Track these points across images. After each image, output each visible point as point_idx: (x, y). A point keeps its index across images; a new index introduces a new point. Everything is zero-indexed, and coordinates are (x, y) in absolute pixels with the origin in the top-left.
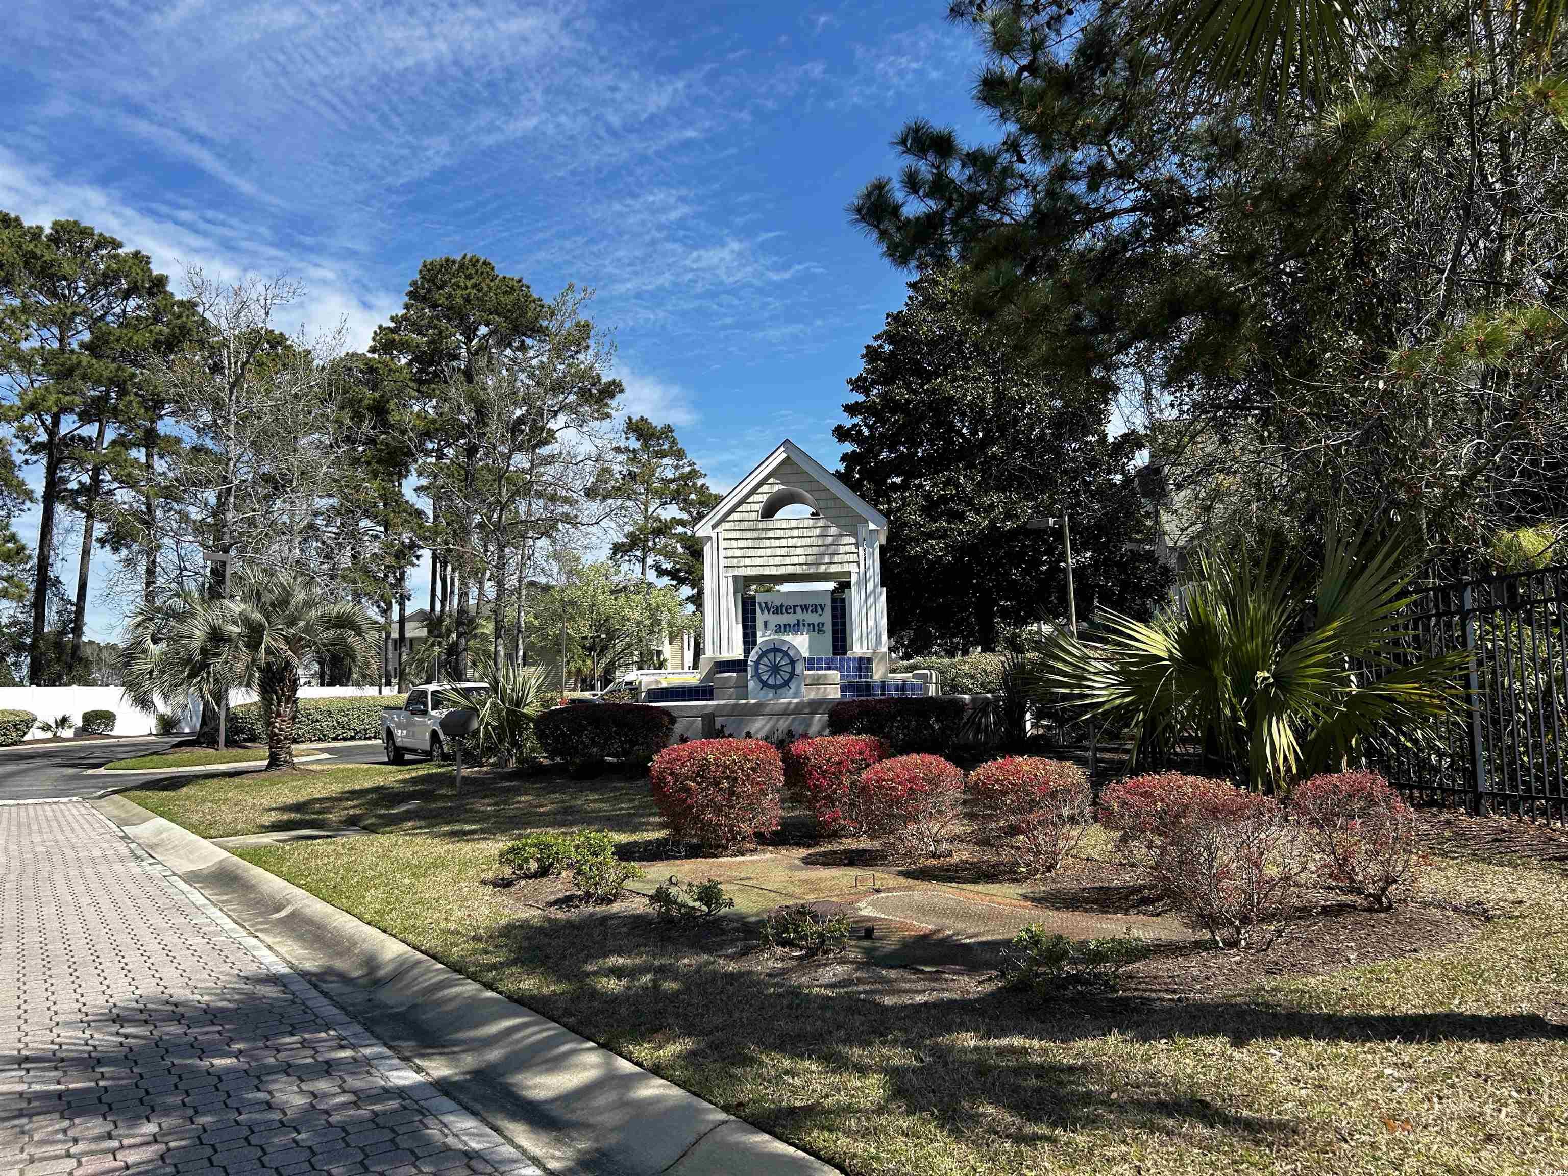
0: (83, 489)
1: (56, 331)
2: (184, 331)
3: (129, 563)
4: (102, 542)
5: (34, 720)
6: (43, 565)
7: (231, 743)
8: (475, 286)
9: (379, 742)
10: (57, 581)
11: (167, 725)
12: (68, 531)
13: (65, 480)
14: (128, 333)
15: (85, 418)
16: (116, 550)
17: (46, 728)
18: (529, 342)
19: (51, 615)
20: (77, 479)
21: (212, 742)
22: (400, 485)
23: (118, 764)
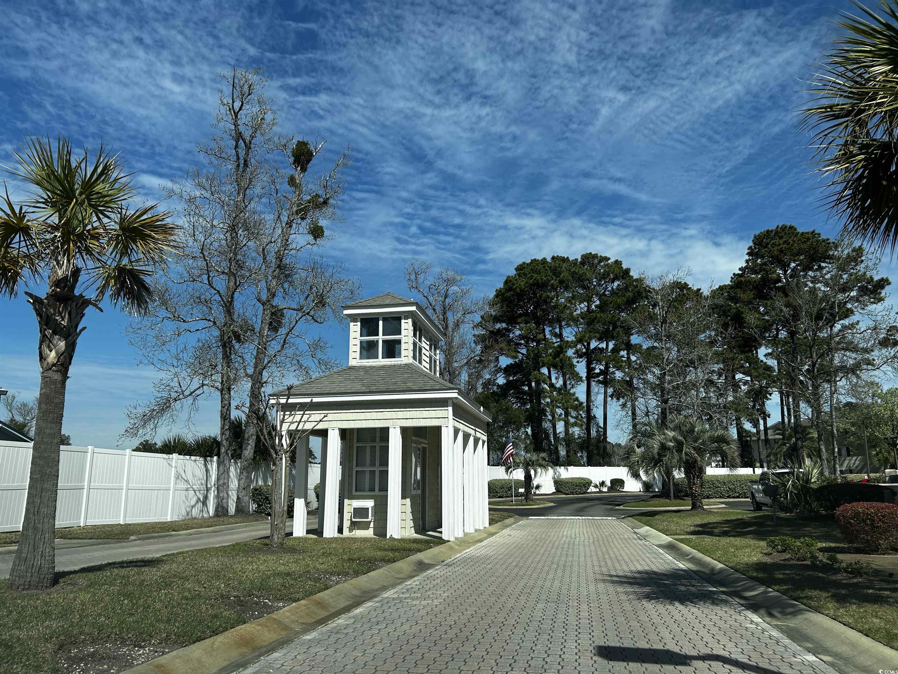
0: (602, 372)
1: (586, 303)
2: (639, 293)
3: (624, 406)
4: (612, 396)
5: (591, 482)
6: (589, 410)
7: (676, 497)
8: (785, 242)
9: (749, 500)
10: (595, 417)
11: (647, 486)
12: (598, 393)
13: (594, 369)
14: (615, 298)
15: (600, 339)
16: (618, 399)
17: (596, 486)
18: (823, 265)
19: (593, 433)
20: (598, 368)
21: (668, 497)
22: (757, 352)
23: (628, 505)
